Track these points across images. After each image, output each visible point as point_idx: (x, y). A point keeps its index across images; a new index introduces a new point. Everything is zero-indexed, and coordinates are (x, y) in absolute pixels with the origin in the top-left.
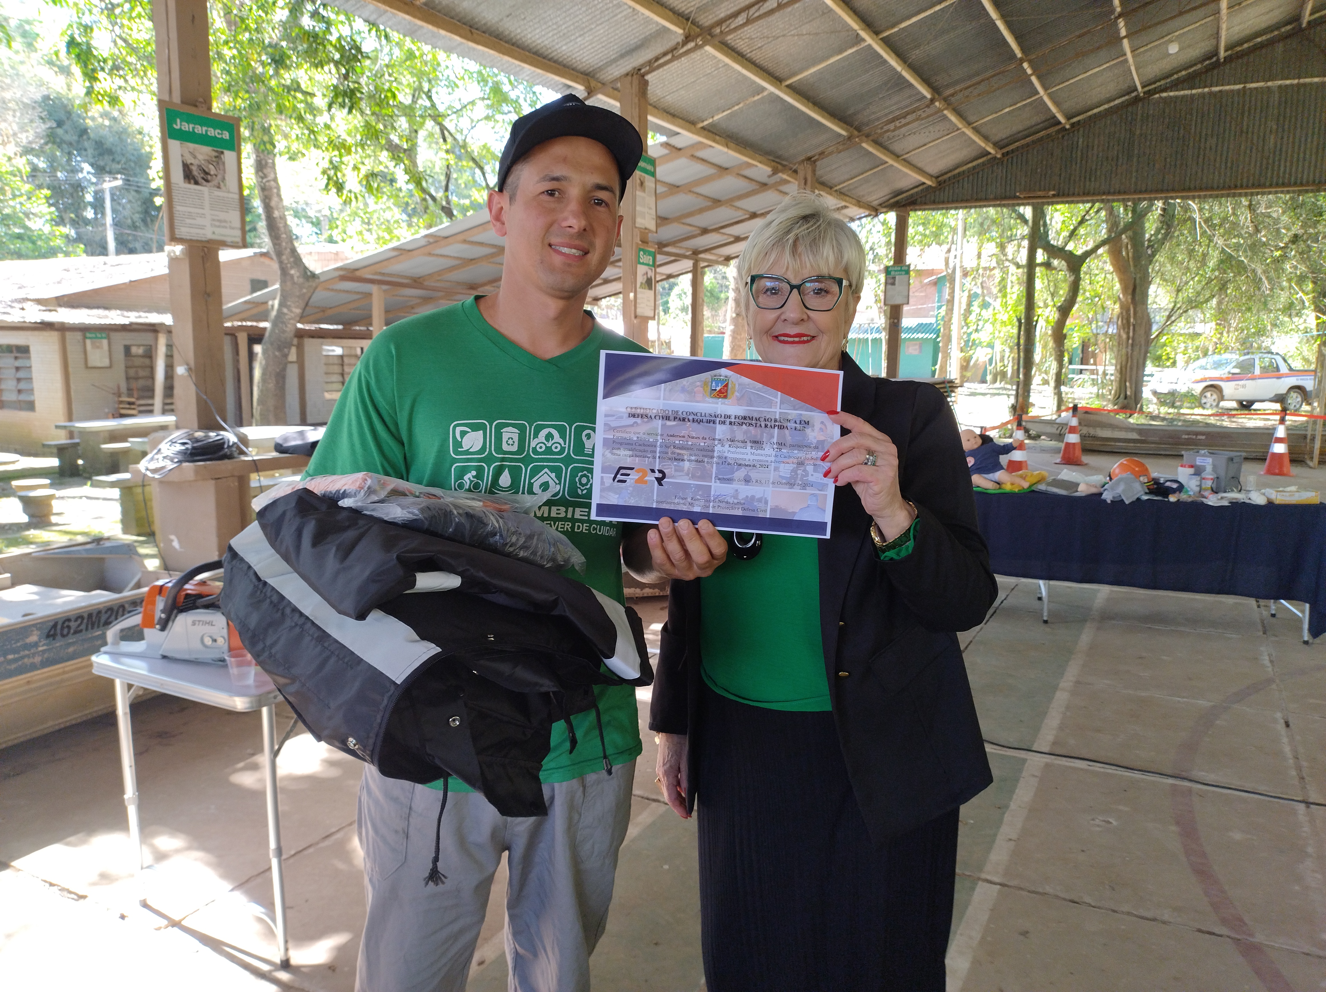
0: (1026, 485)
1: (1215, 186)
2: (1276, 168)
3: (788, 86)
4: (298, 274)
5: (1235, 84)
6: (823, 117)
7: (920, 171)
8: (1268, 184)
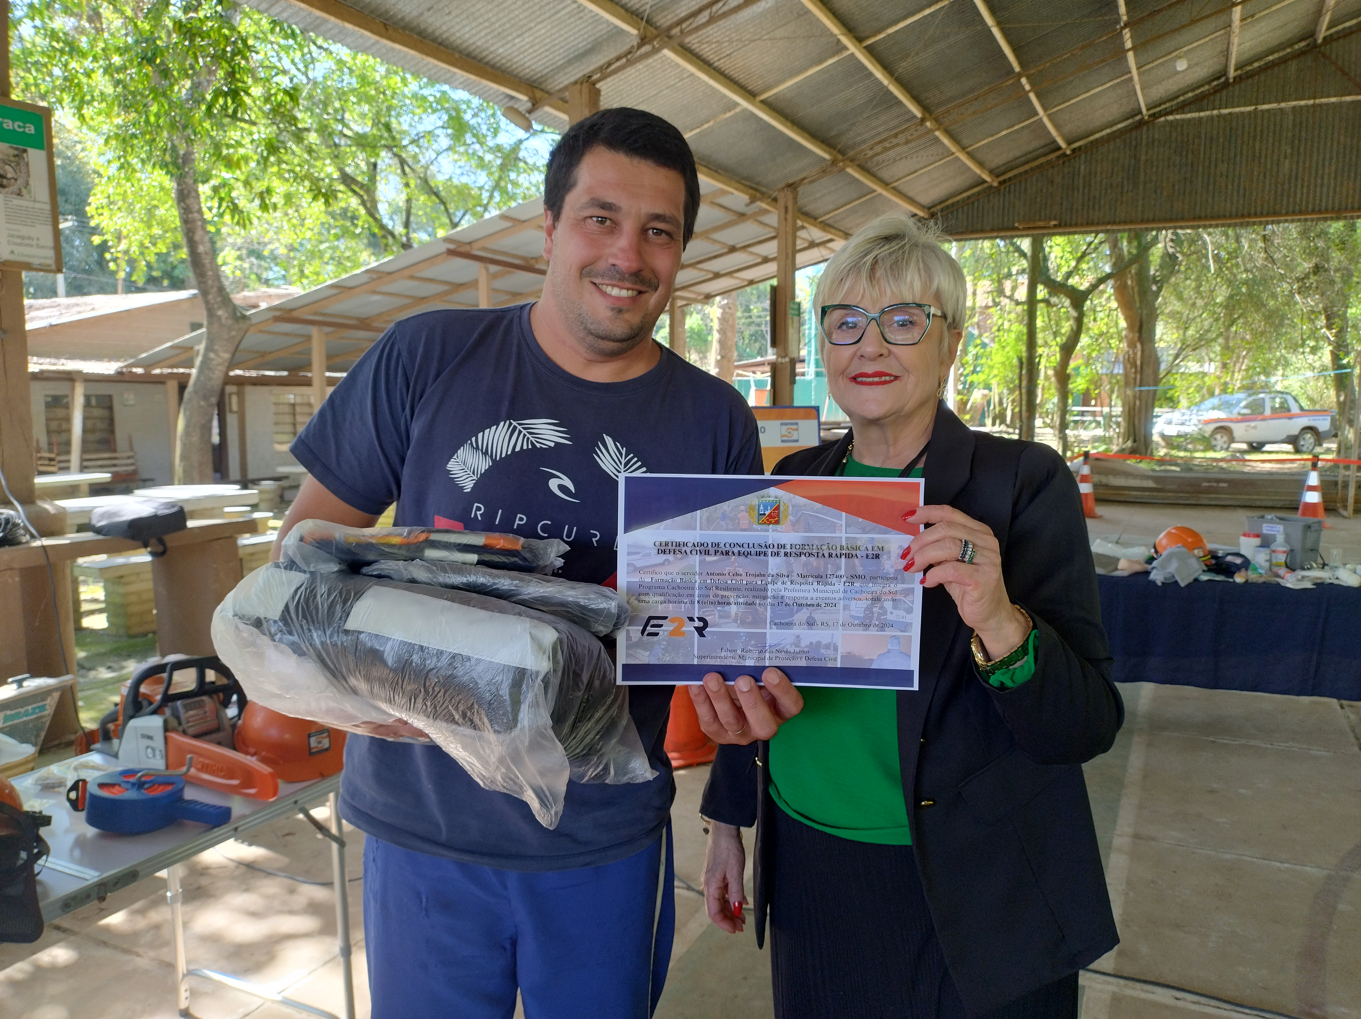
2: (1292, 194)
3: (763, 102)
4: (226, 315)
5: (1246, 105)
6: (803, 137)
7: (911, 200)
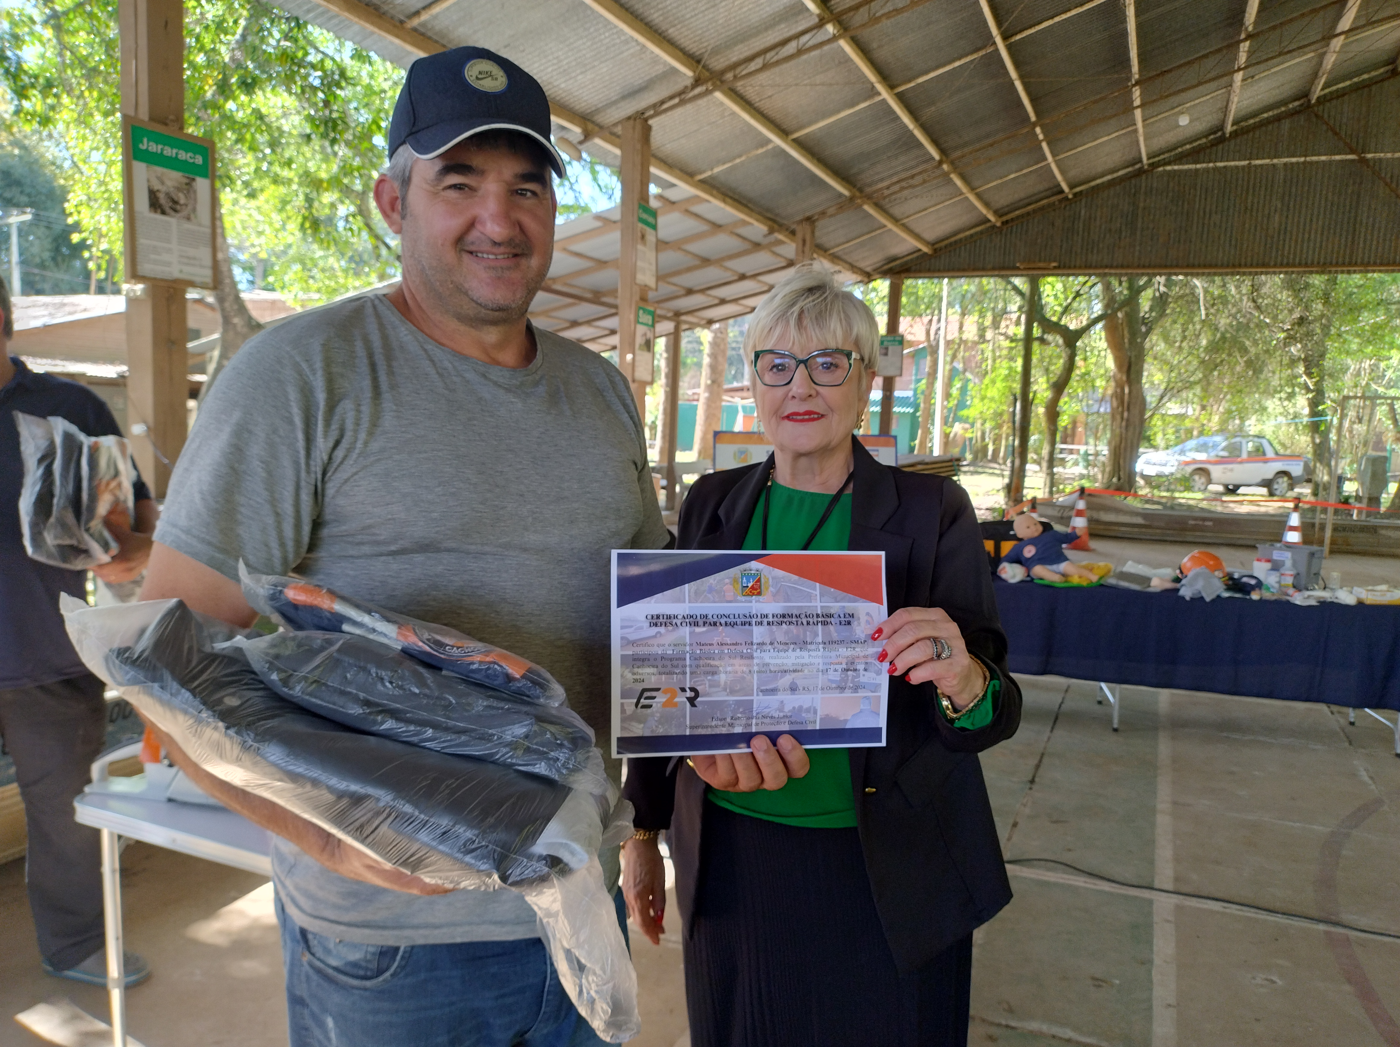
0: (1094, 578)
1: (1220, 263)
2: (1281, 247)
3: (795, 140)
4: (242, 323)
5: (1239, 160)
6: (828, 175)
7: (917, 237)
8: (1272, 263)
